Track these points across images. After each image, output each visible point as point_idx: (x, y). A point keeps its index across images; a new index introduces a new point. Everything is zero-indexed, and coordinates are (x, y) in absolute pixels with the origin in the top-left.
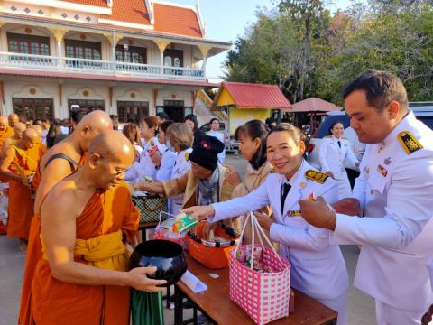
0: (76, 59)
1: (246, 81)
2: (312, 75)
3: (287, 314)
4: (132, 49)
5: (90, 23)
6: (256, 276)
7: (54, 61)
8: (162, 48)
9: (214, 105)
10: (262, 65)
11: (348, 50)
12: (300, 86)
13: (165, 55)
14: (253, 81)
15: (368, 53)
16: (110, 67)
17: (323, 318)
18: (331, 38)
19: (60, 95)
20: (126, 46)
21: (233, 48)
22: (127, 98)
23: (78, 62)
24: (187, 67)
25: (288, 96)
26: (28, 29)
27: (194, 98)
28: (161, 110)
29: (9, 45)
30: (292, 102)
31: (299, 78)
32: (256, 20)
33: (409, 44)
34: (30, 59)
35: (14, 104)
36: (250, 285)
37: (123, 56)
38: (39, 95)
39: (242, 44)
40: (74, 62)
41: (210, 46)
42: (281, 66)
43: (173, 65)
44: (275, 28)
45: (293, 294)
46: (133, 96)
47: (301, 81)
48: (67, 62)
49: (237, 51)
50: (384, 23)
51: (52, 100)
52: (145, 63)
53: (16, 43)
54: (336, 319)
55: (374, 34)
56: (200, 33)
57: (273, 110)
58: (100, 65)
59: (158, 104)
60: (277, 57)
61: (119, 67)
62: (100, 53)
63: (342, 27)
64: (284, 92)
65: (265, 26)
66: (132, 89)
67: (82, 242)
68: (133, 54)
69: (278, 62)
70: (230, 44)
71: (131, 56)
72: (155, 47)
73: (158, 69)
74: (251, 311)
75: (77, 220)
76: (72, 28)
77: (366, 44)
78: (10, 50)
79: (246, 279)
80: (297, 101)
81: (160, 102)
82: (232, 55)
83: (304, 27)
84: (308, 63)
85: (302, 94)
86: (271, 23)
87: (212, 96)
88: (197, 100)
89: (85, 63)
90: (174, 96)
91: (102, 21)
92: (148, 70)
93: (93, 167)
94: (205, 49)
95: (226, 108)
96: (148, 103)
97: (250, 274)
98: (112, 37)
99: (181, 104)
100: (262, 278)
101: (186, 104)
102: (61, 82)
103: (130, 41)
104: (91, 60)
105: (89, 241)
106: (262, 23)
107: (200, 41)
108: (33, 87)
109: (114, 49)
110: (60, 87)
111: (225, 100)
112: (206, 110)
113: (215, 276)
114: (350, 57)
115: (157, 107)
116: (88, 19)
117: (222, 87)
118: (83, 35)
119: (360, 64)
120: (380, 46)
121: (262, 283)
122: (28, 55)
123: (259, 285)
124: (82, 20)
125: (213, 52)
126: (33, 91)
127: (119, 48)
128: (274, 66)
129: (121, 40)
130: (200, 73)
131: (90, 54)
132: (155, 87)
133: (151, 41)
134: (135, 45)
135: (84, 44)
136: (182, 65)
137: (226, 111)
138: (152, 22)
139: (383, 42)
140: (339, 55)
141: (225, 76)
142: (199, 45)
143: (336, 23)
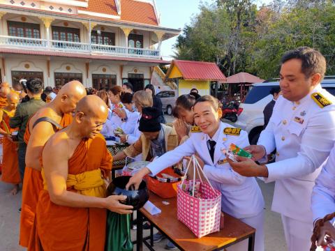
0: (61, 42)
1: (191, 59)
2: (242, 55)
3: (218, 230)
4: (103, 34)
5: (72, 13)
6: (196, 201)
7: (43, 43)
8: (127, 33)
9: (167, 77)
10: (204, 47)
11: (270, 36)
12: (233, 63)
13: (129, 39)
14: (196, 59)
15: (284, 39)
16: (87, 47)
17: (245, 232)
18: (257, 27)
19: (48, 69)
20: (99, 32)
21: (182, 34)
22: (100, 72)
23: (62, 44)
24: (146, 48)
25: (224, 71)
26: (24, 18)
27: (151, 72)
28: (126, 81)
29: (9, 30)
30: (227, 76)
31: (232, 57)
32: (199, 12)
33: (317, 32)
34: (25, 41)
35: (13, 76)
36: (192, 208)
37: (97, 39)
38: (32, 69)
39: (188, 30)
40: (59, 44)
41: (164, 32)
42: (218, 48)
43: (135, 47)
44: (214, 19)
45: (223, 215)
46: (104, 70)
47: (234, 59)
48: (53, 43)
49: (185, 36)
50: (297, 16)
51: (42, 73)
52: (114, 45)
53: (14, 29)
54: (254, 234)
55: (290, 23)
56: (156, 21)
57: (212, 82)
58: (79, 46)
59: (124, 77)
60: (215, 41)
61: (93, 48)
62: (79, 38)
63: (266, 18)
64: (221, 68)
65: (206, 17)
66: (104, 65)
67: (73, 177)
68: (105, 38)
69: (216, 45)
70: (179, 31)
71: (103, 39)
72: (121, 32)
73: (124, 50)
74: (193, 227)
75: (69, 160)
76: (57, 18)
77: (283, 32)
78: (9, 34)
79: (189, 204)
80: (231, 75)
81: (125, 75)
82: (180, 39)
83: (236, 17)
84: (239, 45)
85: (234, 69)
86: (211, 14)
87: (165, 71)
88: (154, 74)
89: (67, 45)
90: (136, 71)
91: (80, 12)
92: (116, 50)
93: (79, 122)
94: (160, 34)
95: (176, 80)
96: (116, 76)
97: (192, 200)
98: (88, 24)
99: (141, 77)
100: (201, 203)
101: (145, 77)
102: (49, 59)
103: (102, 27)
104: (72, 43)
105: (78, 176)
106: (204, 15)
107: (156, 28)
108: (28, 63)
109: (90, 34)
110: (48, 63)
111: (175, 74)
112: (161, 82)
113: (166, 203)
114: (271, 41)
115: (123, 79)
116: (70, 10)
117: (173, 64)
118: (66, 23)
119: (278, 47)
120: (294, 33)
121: (201, 207)
122: (23, 38)
123: (198, 208)
124: (65, 11)
125: (166, 36)
126: (27, 66)
127: (94, 33)
128: (213, 48)
129: (95, 27)
130: (156, 53)
131: (71, 38)
132: (122, 64)
133: (119, 28)
134: (106, 30)
135: (66, 29)
136: (142, 47)
137: (176, 82)
138: (119, 13)
139: (296, 30)
140: (263, 40)
141: (175, 55)
142: (155, 31)
143: (261, 14)
